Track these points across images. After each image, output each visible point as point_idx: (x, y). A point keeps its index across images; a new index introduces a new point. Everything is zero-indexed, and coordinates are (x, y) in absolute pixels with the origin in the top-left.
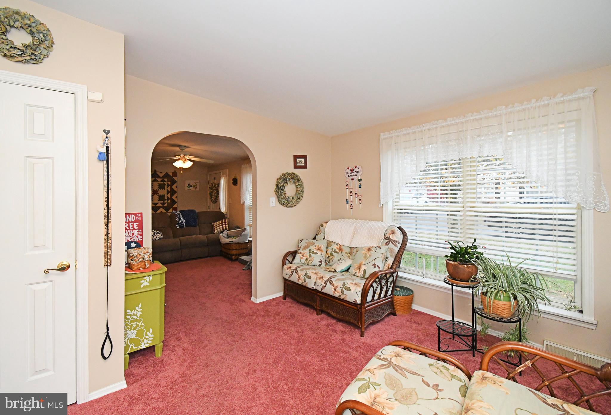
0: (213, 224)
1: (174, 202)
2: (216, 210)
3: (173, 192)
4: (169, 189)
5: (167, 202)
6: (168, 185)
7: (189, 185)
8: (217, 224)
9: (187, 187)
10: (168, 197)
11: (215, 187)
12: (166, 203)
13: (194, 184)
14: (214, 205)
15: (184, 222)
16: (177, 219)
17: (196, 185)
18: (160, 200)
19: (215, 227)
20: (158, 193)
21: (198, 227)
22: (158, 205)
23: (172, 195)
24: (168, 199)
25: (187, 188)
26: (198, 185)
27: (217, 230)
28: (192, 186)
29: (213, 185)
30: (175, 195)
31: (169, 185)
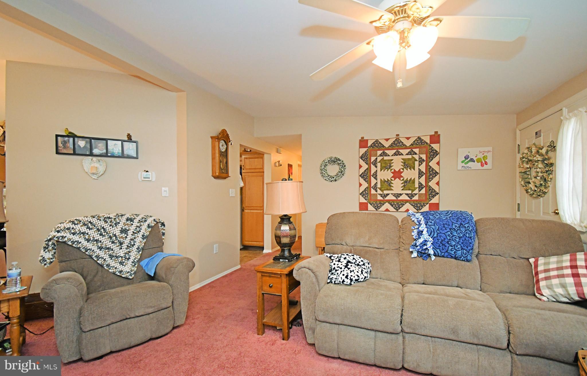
0: (532, 260)
1: (433, 193)
2: (542, 217)
3: (431, 174)
4: (423, 168)
5: (418, 194)
6: (421, 161)
7: (466, 157)
8: (548, 263)
9: (463, 162)
10: (420, 183)
11: (542, 155)
12: (416, 194)
13: (480, 156)
14: (534, 201)
15: (429, 244)
16: (415, 234)
17: (485, 157)
18: (404, 188)
19: (541, 276)
20: (402, 177)
21: (475, 261)
22: (401, 198)
23: (428, 180)
24: (421, 187)
25: (463, 164)
26: (490, 156)
27: (549, 287)
28: (475, 159)
29: (534, 150)
30: (436, 179)
31: (424, 160)
